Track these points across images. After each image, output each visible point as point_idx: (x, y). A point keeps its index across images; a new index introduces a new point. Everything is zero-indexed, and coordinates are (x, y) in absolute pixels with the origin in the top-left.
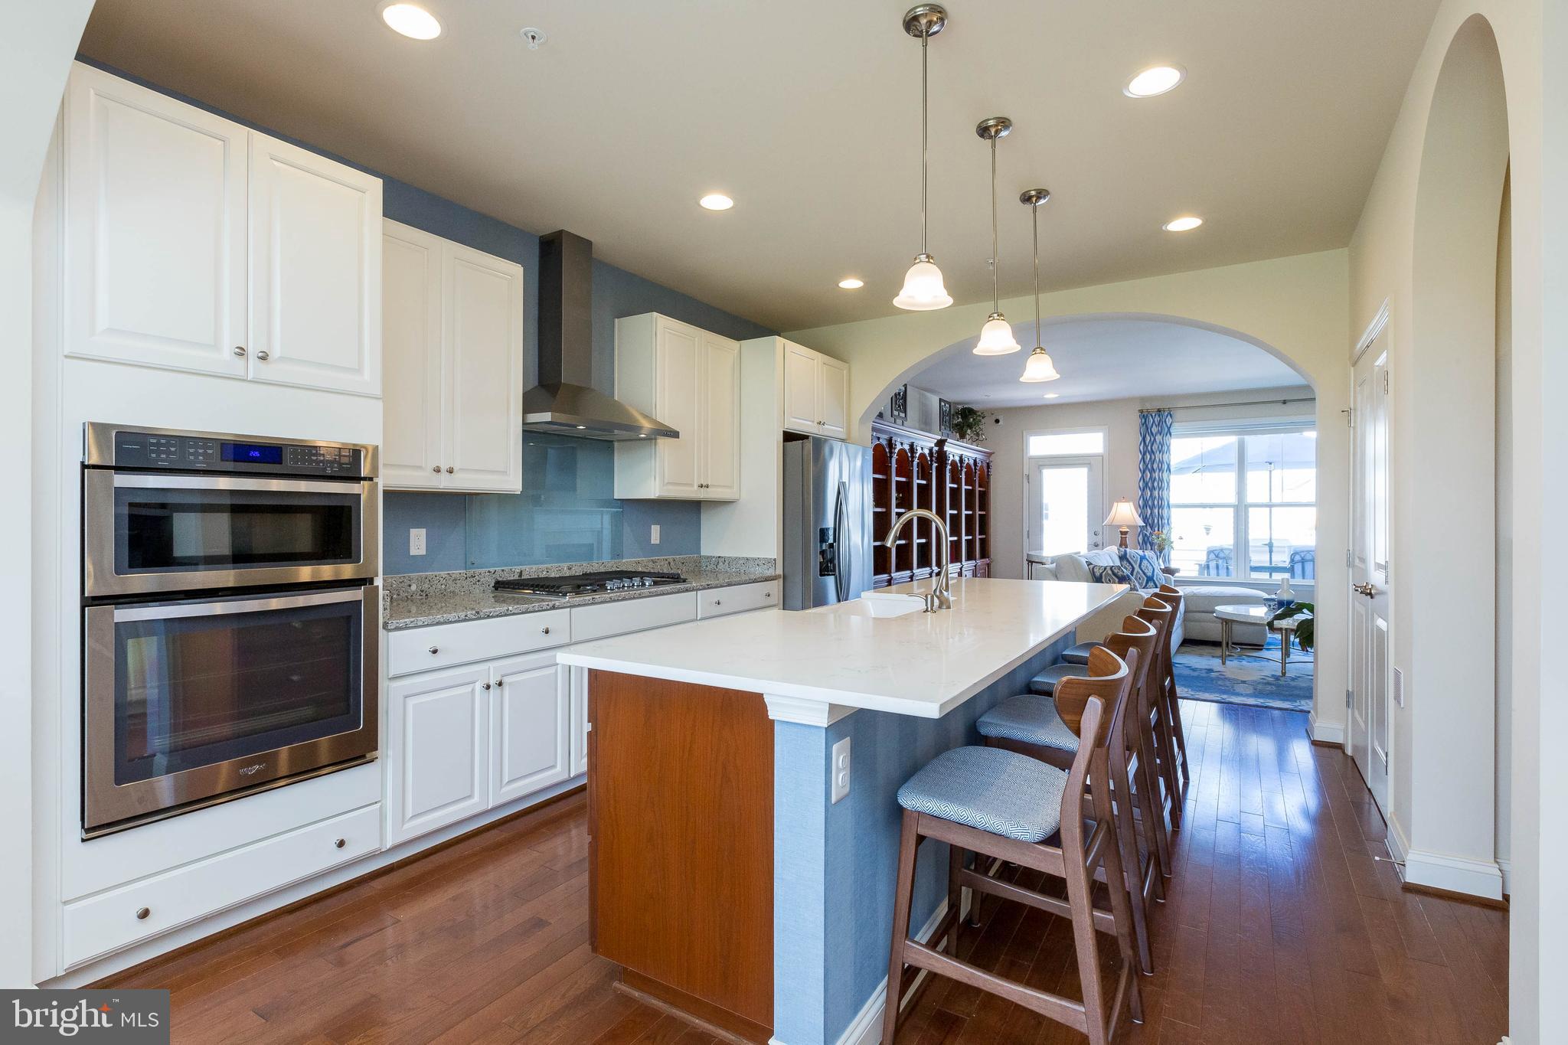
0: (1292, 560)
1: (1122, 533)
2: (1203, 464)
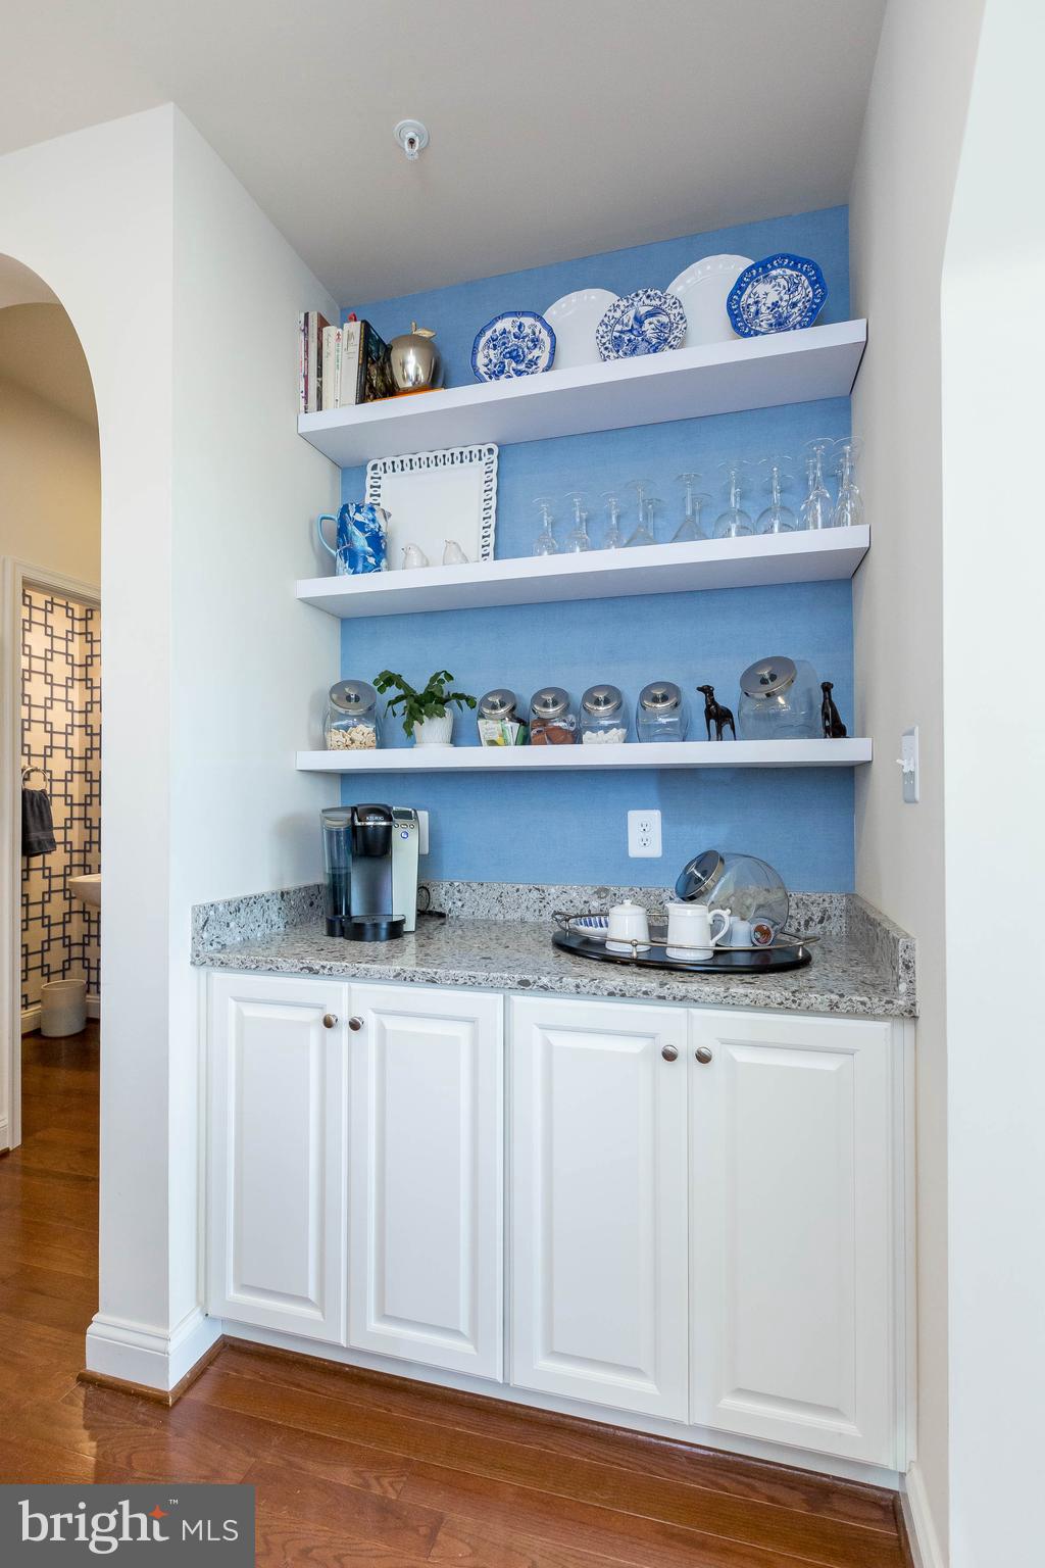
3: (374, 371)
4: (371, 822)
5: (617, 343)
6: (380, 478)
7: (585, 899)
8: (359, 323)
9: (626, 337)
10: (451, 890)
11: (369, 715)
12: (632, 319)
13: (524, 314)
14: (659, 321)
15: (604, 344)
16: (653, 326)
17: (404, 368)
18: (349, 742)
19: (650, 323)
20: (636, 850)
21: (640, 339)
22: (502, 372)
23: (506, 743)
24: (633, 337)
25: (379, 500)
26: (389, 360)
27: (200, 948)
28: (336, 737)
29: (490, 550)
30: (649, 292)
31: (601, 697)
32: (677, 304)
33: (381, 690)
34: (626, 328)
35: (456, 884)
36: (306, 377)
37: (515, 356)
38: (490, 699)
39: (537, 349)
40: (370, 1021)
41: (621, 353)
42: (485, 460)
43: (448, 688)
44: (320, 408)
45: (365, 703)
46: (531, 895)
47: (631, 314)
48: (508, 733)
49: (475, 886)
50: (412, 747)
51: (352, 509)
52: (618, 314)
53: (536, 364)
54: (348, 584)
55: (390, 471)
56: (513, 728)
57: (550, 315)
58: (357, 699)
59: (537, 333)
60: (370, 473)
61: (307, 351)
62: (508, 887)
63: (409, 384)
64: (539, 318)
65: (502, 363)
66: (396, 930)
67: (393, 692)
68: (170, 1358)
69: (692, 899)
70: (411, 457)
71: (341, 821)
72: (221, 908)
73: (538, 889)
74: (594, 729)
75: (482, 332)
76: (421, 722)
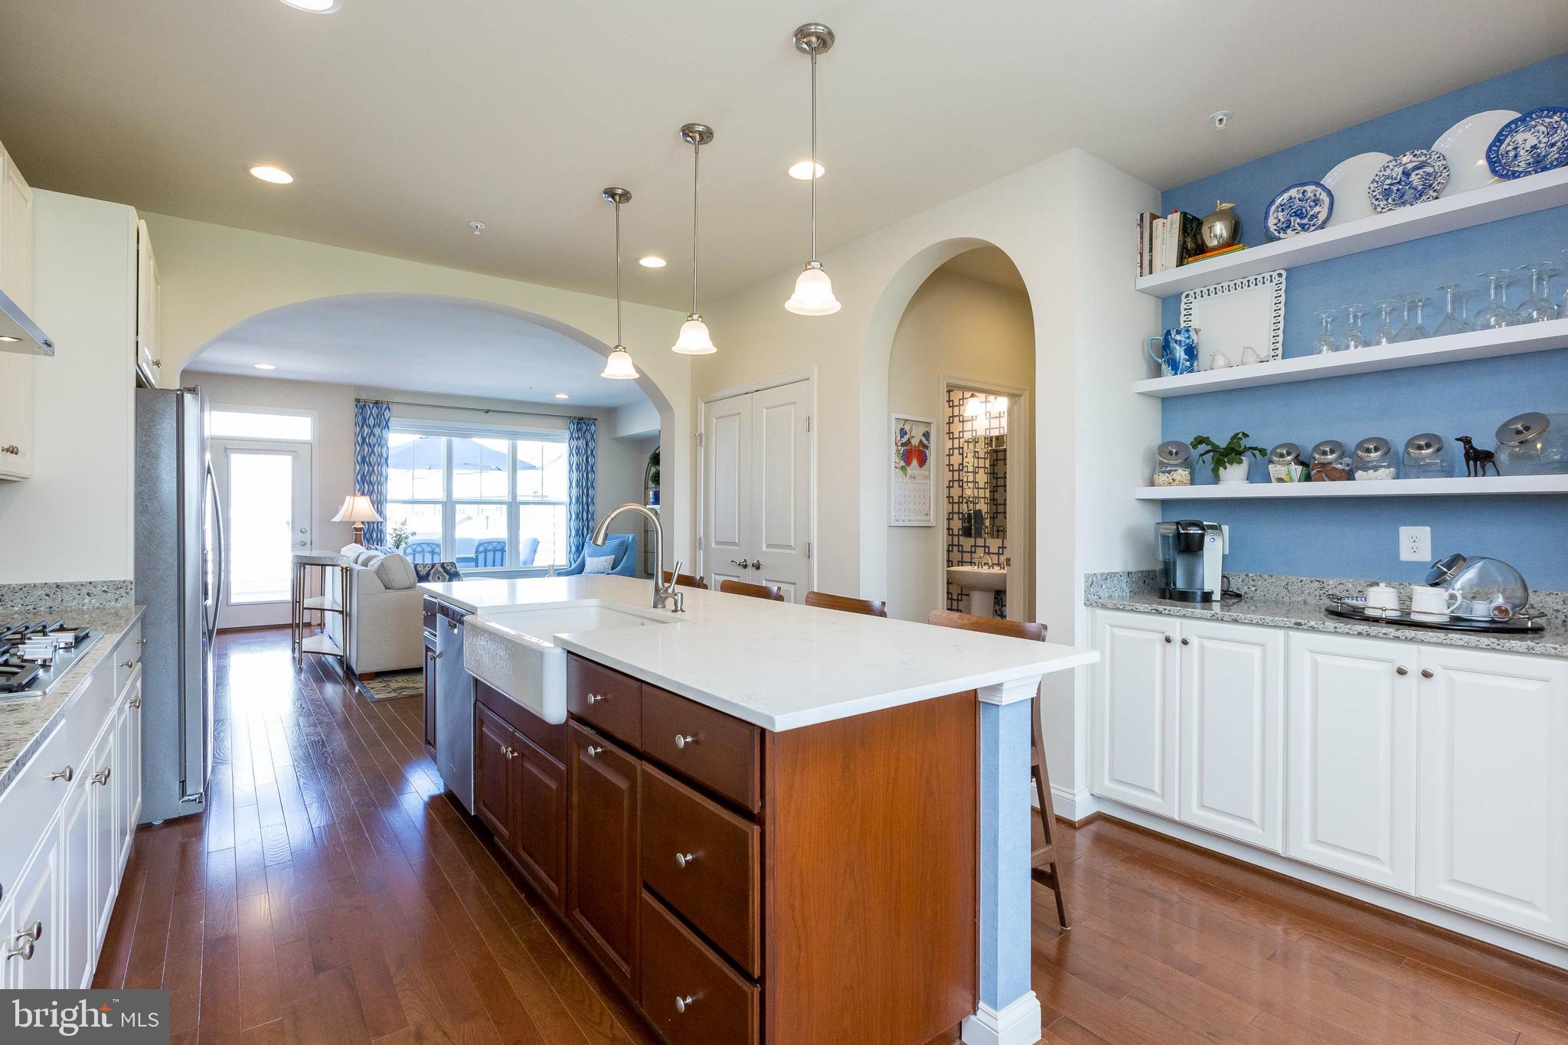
0: (477, 552)
1: (356, 529)
2: (411, 460)
3: (1189, 240)
4: (1193, 530)
5: (1387, 194)
6: (1191, 303)
7: (1359, 589)
8: (1179, 213)
9: (1395, 188)
10: (1247, 579)
11: (1187, 463)
12: (1400, 173)
13: (1306, 184)
14: (1424, 172)
15: (1375, 196)
16: (1419, 176)
17: (1211, 230)
18: (1171, 481)
19: (1417, 175)
20: (1406, 554)
21: (1407, 187)
22: (1288, 227)
23: (1291, 480)
24: (1401, 187)
25: (1190, 324)
26: (1200, 230)
27: (1089, 596)
28: (1163, 478)
29: (1280, 352)
30: (1416, 152)
31: (1372, 447)
32: (1441, 158)
33: (1195, 447)
34: (1395, 181)
35: (1251, 575)
36: (1141, 254)
37: (1299, 214)
38: (1278, 451)
39: (1318, 207)
40: (1194, 641)
41: (1390, 200)
42: (1275, 281)
43: (1246, 443)
44: (1151, 273)
45: (1183, 456)
46: (1312, 585)
47: (1400, 170)
48: (1293, 473)
49: (1266, 577)
50: (1217, 484)
51: (1173, 333)
52: (1388, 172)
53: (1316, 218)
54: (1170, 382)
55: (1199, 297)
56: (1297, 470)
57: (1328, 181)
58: (1177, 453)
59: (1318, 195)
60: (1184, 300)
61: (1142, 237)
62: (1293, 579)
63: (1215, 243)
64: (1318, 184)
65: (1290, 220)
66: (1207, 597)
67: (1203, 448)
68: (1077, 805)
69: (1436, 585)
70: (1216, 286)
71: (1170, 530)
72: (1098, 575)
73: (1319, 581)
74: (1365, 469)
75: (1273, 202)
76: (1225, 468)
